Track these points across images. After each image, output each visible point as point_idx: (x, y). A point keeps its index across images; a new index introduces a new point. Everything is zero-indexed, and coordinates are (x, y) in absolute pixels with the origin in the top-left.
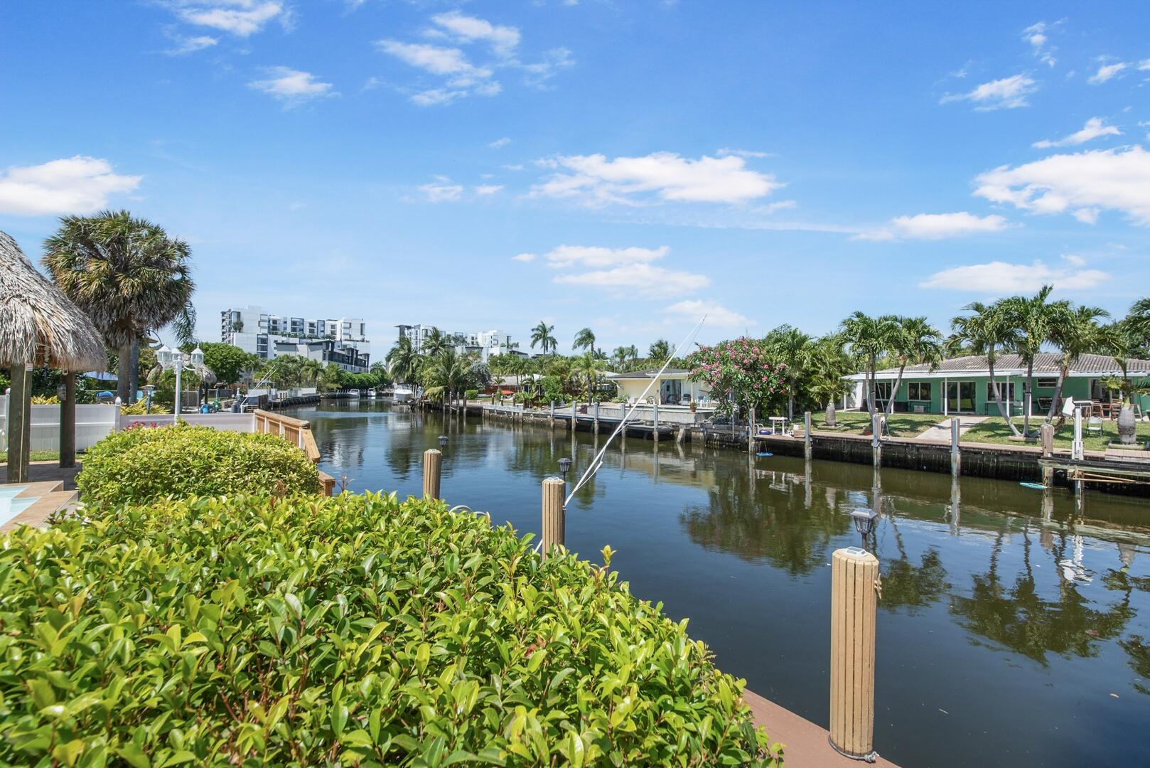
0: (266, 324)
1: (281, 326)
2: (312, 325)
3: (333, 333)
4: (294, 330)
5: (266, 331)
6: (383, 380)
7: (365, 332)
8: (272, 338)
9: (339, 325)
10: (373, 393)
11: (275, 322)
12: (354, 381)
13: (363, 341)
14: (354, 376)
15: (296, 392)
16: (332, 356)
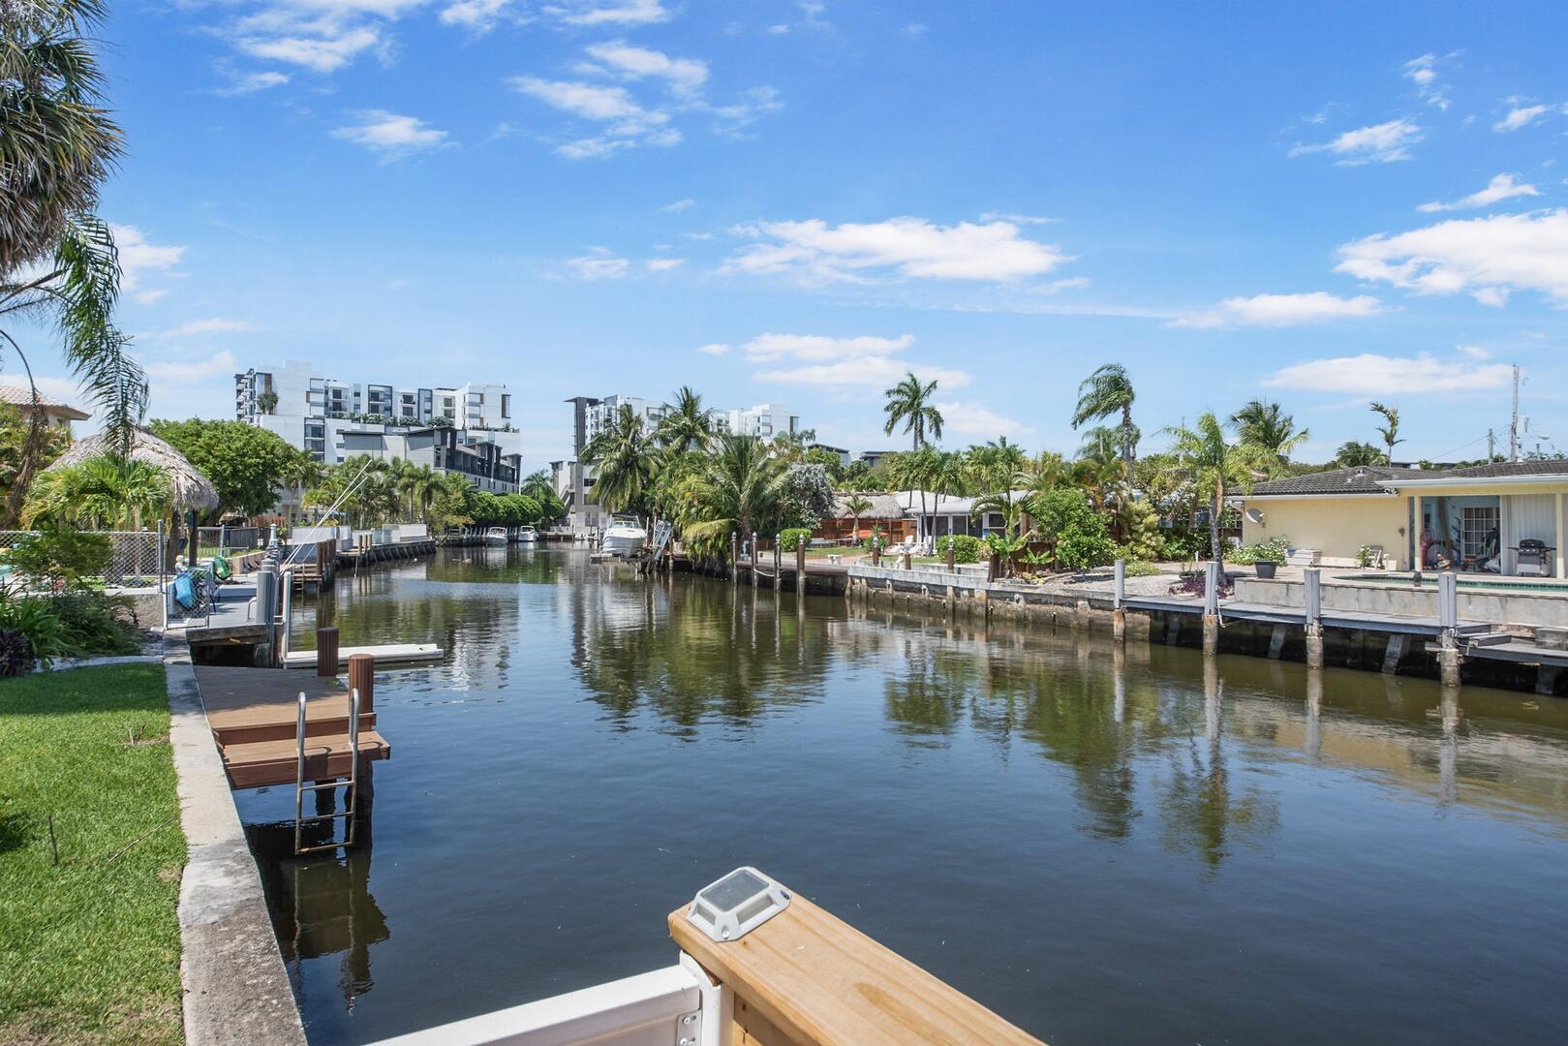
0: (320, 398)
1: (348, 402)
2: (408, 399)
3: (449, 414)
4: (374, 409)
5: (320, 411)
6: (548, 508)
7: (511, 411)
8: (333, 425)
9: (460, 399)
10: (531, 535)
11: (337, 393)
12: (496, 510)
13: (507, 429)
14: (496, 500)
15: (388, 532)
16: (453, 459)
